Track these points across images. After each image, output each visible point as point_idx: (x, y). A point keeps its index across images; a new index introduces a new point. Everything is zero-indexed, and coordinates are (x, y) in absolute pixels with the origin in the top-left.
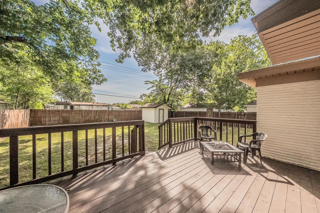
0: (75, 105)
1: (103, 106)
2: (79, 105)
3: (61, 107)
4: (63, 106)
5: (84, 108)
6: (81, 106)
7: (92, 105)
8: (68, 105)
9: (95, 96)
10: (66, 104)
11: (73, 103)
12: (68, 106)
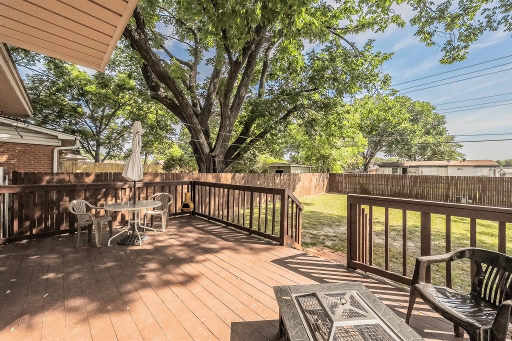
0: (411, 167)
1: (475, 167)
2: (418, 167)
3: (388, 171)
4: (391, 169)
5: (427, 172)
6: (420, 168)
7: (446, 166)
8: (398, 166)
9: (461, 146)
10: (394, 166)
11: (407, 163)
12: (399, 169)
